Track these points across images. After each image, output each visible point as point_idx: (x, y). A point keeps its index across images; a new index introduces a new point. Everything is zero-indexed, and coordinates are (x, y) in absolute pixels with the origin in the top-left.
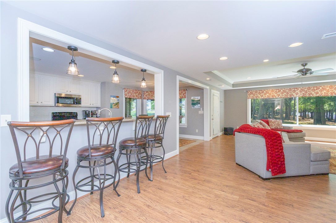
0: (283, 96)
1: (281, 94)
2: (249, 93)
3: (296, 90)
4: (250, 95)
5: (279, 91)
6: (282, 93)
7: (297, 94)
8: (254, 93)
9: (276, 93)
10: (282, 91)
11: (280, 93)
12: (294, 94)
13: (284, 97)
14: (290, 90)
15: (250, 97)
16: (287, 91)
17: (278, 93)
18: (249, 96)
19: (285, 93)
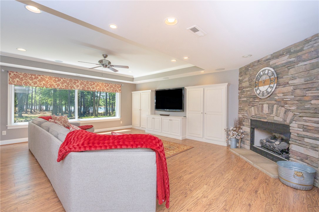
0: (63, 86)
1: (61, 85)
2: (12, 74)
3: (76, 81)
4: (13, 78)
5: (59, 80)
6: (62, 83)
7: (78, 86)
8: (21, 76)
9: (55, 81)
10: (62, 80)
11: (60, 83)
12: (74, 86)
13: (64, 88)
14: (71, 81)
15: (14, 82)
16: (68, 81)
17: (58, 83)
18: (11, 80)
19: (65, 84)
